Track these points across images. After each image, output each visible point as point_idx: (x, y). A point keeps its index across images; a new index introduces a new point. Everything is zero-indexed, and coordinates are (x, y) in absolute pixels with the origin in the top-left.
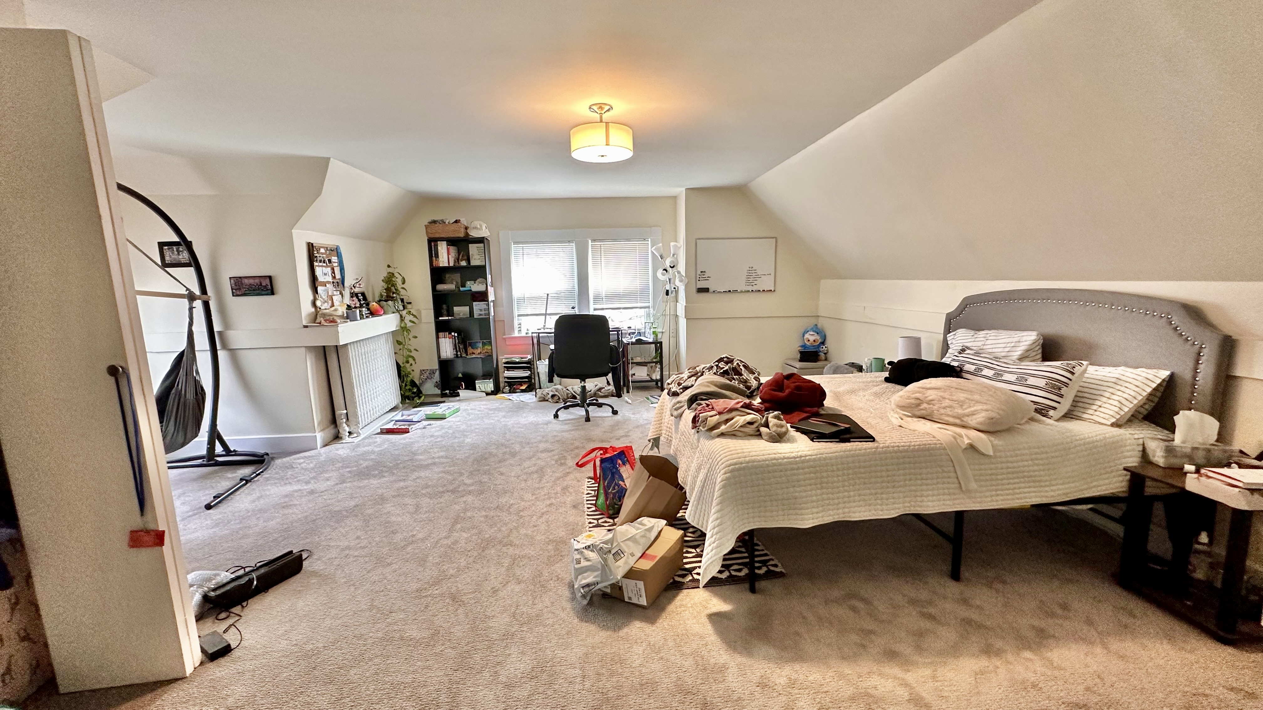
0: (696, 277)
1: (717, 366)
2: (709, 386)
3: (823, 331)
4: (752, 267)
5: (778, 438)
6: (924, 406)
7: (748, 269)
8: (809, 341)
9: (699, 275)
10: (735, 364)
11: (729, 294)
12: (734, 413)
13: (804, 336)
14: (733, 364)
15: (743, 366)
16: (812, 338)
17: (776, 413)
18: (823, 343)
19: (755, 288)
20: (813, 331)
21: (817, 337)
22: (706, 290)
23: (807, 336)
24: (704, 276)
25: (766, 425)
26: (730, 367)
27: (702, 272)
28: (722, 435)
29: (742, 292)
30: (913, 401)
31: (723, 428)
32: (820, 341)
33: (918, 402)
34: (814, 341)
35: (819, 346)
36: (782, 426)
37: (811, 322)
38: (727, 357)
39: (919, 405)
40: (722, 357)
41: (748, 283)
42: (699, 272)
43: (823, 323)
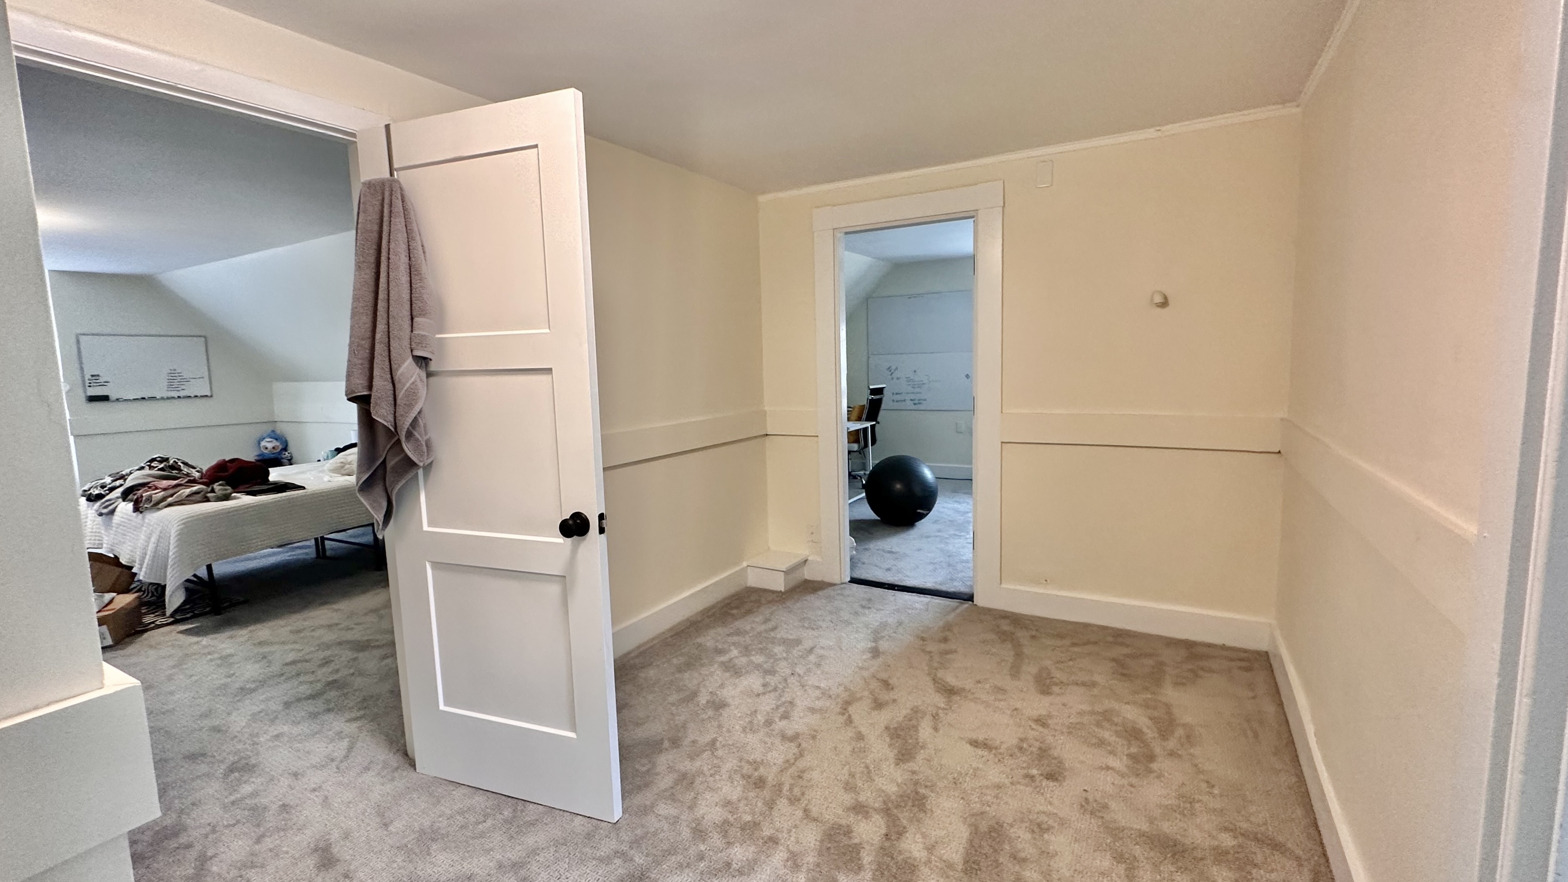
0: (84, 381)
1: (149, 466)
2: (145, 479)
3: (283, 436)
4: (175, 370)
5: (226, 498)
6: (347, 466)
7: (170, 372)
8: (267, 448)
9: (89, 380)
10: (171, 462)
11: (143, 402)
12: (179, 488)
13: (259, 444)
14: (169, 462)
15: (182, 463)
16: (270, 446)
17: (220, 482)
18: (285, 449)
19: (182, 394)
20: (271, 438)
21: (276, 443)
22: (105, 398)
23: (263, 444)
24: (98, 381)
25: (213, 491)
26: (165, 465)
27: (92, 376)
28: (170, 505)
29: (162, 398)
30: (339, 465)
31: (170, 500)
32: (281, 447)
33: (342, 465)
34: (274, 448)
35: (280, 453)
36: (226, 490)
37: (268, 429)
38: (159, 457)
39: (343, 467)
40: (154, 457)
41: (170, 386)
42: (88, 377)
43: (282, 429)
